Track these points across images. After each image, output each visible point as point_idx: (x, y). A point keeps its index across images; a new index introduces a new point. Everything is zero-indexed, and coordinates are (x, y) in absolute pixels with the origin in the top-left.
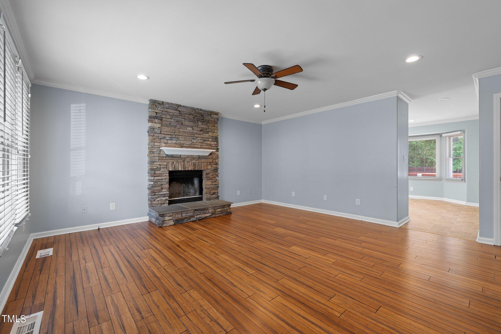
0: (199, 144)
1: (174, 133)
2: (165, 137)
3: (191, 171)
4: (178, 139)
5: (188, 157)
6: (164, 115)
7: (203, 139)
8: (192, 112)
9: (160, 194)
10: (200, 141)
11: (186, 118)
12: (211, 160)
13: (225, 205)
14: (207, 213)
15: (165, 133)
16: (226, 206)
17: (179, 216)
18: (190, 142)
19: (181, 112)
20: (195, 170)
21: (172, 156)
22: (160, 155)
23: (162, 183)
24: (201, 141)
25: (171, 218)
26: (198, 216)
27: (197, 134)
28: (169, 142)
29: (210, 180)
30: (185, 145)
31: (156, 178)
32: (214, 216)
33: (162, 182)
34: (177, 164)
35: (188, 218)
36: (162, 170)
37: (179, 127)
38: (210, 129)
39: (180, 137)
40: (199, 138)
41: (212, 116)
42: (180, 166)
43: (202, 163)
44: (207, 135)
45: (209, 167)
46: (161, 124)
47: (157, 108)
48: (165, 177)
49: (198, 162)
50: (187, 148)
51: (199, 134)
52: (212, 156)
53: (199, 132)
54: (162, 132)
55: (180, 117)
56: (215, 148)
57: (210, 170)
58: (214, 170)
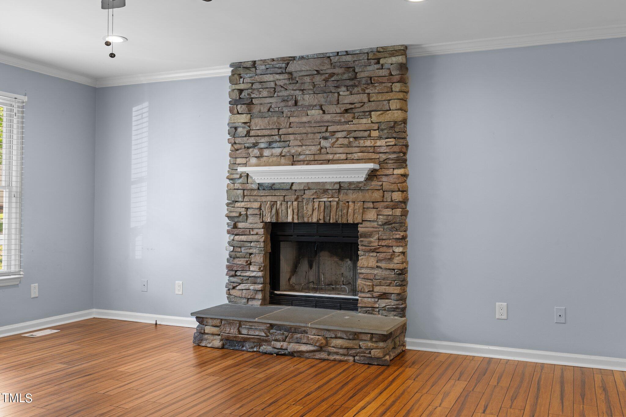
0: (341, 150)
1: (276, 130)
2: (255, 145)
3: (317, 224)
4: (286, 143)
5: (308, 187)
6: (256, 92)
7: (353, 134)
8: (322, 68)
9: (245, 274)
10: (341, 141)
11: (306, 86)
12: (377, 195)
13: (361, 333)
14: (305, 341)
15: (259, 133)
16: (364, 337)
17: (233, 331)
18: (314, 149)
19: (295, 75)
20: (327, 221)
21: (272, 187)
22: (249, 186)
23: (251, 251)
24: (346, 141)
25: (215, 330)
26: (278, 345)
27: (334, 123)
28: (266, 153)
29: (375, 254)
30: (302, 157)
31: (237, 237)
32: (323, 355)
33: (251, 247)
34: (284, 207)
35: (253, 341)
36: (250, 219)
37: (289, 114)
38: (373, 103)
39: (291, 137)
40: (339, 135)
41: (382, 61)
42: (290, 211)
43: (348, 202)
44: (364, 121)
45: (371, 215)
46: (249, 112)
47: (242, 80)
48: (255, 238)
49: (337, 199)
50: (307, 164)
51: (339, 123)
52: (381, 183)
53: (339, 118)
54: (252, 133)
55: (290, 87)
56: (390, 157)
57: (375, 224)
58: (385, 224)
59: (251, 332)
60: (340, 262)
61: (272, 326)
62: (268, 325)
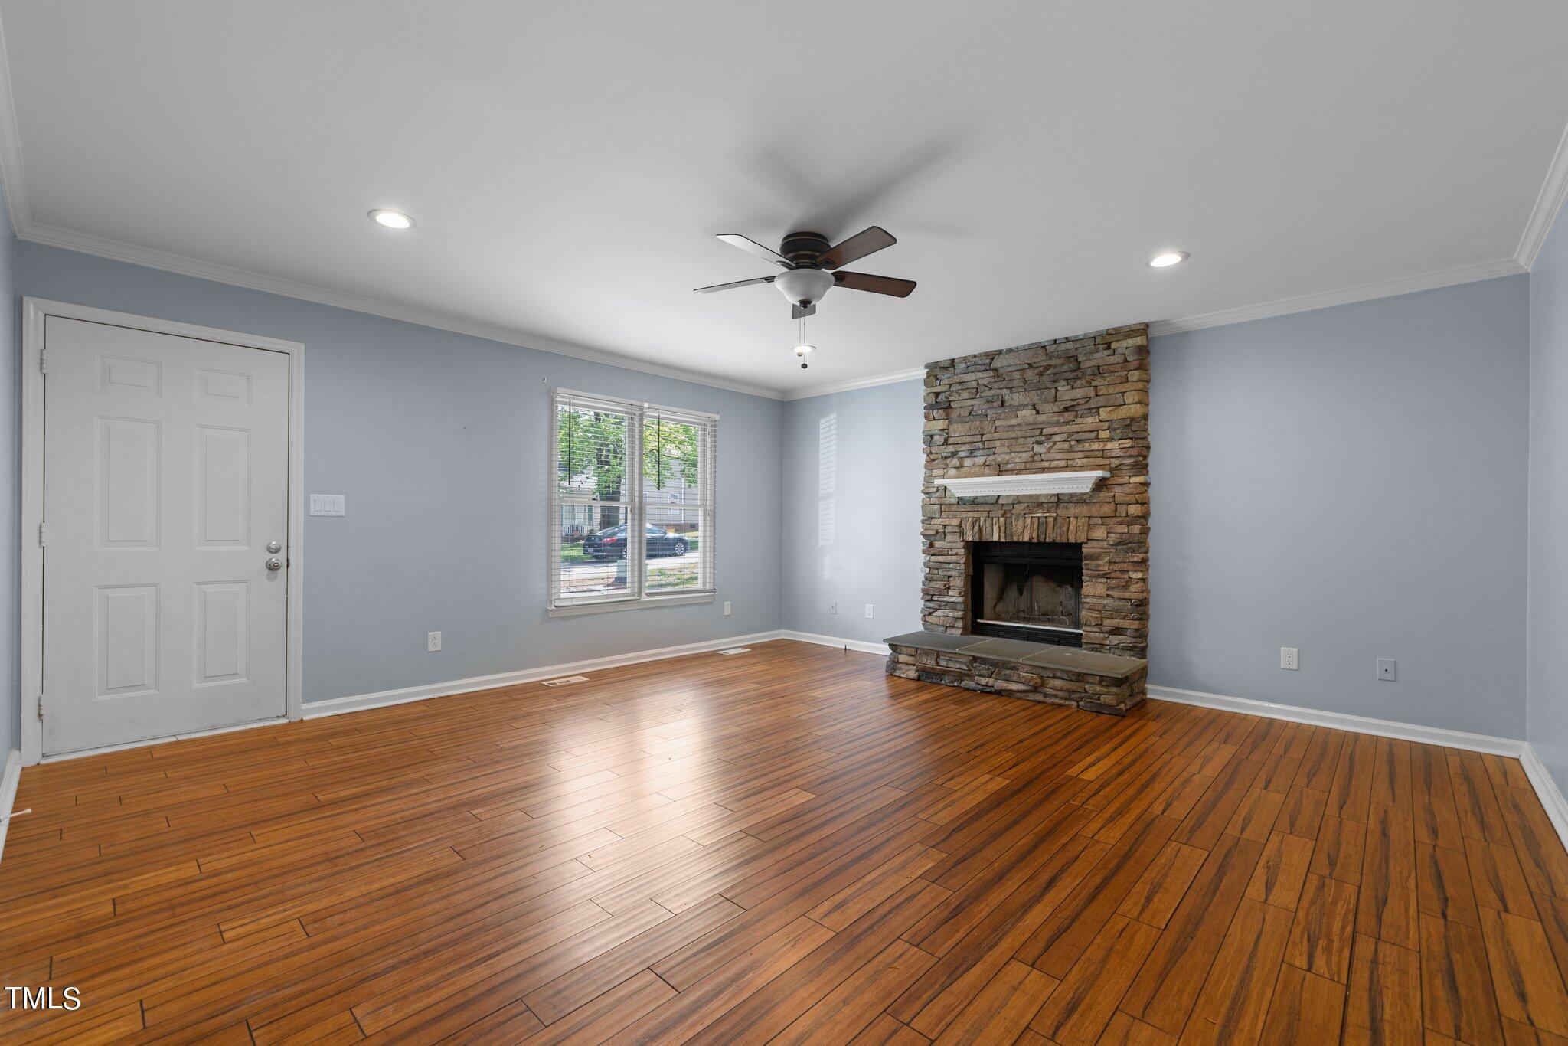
0: (1059, 456)
1: (980, 436)
2: (954, 454)
3: (1030, 543)
4: (990, 450)
5: (1018, 500)
6: (954, 394)
7: (1076, 437)
8: (1035, 360)
9: (943, 599)
10: (1059, 446)
11: (1015, 383)
12: (1107, 509)
13: (1087, 674)
14: (1015, 679)
15: (959, 440)
16: (1090, 679)
17: (930, 662)
18: (1025, 456)
19: (1001, 371)
20: (1042, 540)
21: (974, 502)
22: (947, 501)
23: (949, 574)
24: (1066, 445)
25: (910, 659)
26: (983, 681)
27: (1050, 424)
28: (967, 462)
29: (1104, 580)
30: (1010, 466)
31: (933, 558)
32: (1038, 697)
33: (949, 570)
34: (988, 524)
35: (954, 674)
36: (949, 538)
37: (995, 416)
38: (1101, 398)
39: (997, 443)
40: (1057, 438)
41: (1113, 346)
42: (996, 529)
43: (1069, 518)
44: (1090, 420)
45: (1099, 533)
46: (947, 417)
47: (938, 382)
48: (954, 558)
49: (1054, 515)
50: (1017, 474)
51: (1057, 424)
52: (1112, 494)
53: (1057, 418)
54: (951, 441)
55: (996, 386)
56: (1125, 461)
57: (1105, 544)
58: (1119, 543)
59: (951, 665)
60: (1058, 589)
61: (975, 659)
62: (971, 658)
